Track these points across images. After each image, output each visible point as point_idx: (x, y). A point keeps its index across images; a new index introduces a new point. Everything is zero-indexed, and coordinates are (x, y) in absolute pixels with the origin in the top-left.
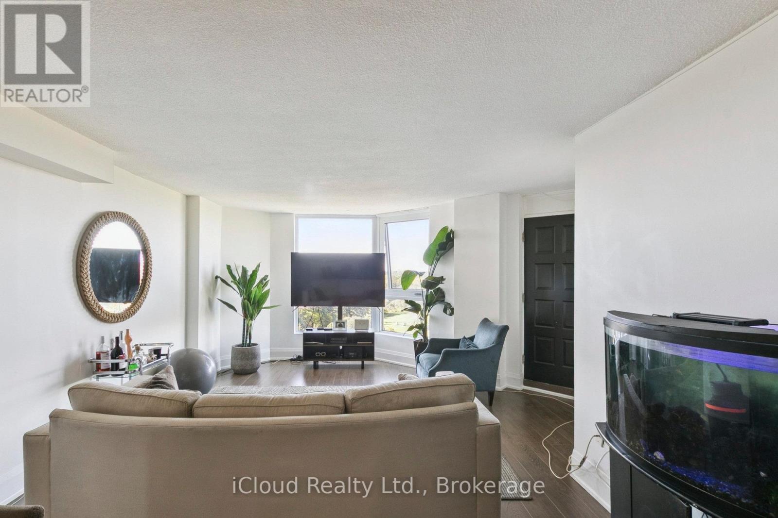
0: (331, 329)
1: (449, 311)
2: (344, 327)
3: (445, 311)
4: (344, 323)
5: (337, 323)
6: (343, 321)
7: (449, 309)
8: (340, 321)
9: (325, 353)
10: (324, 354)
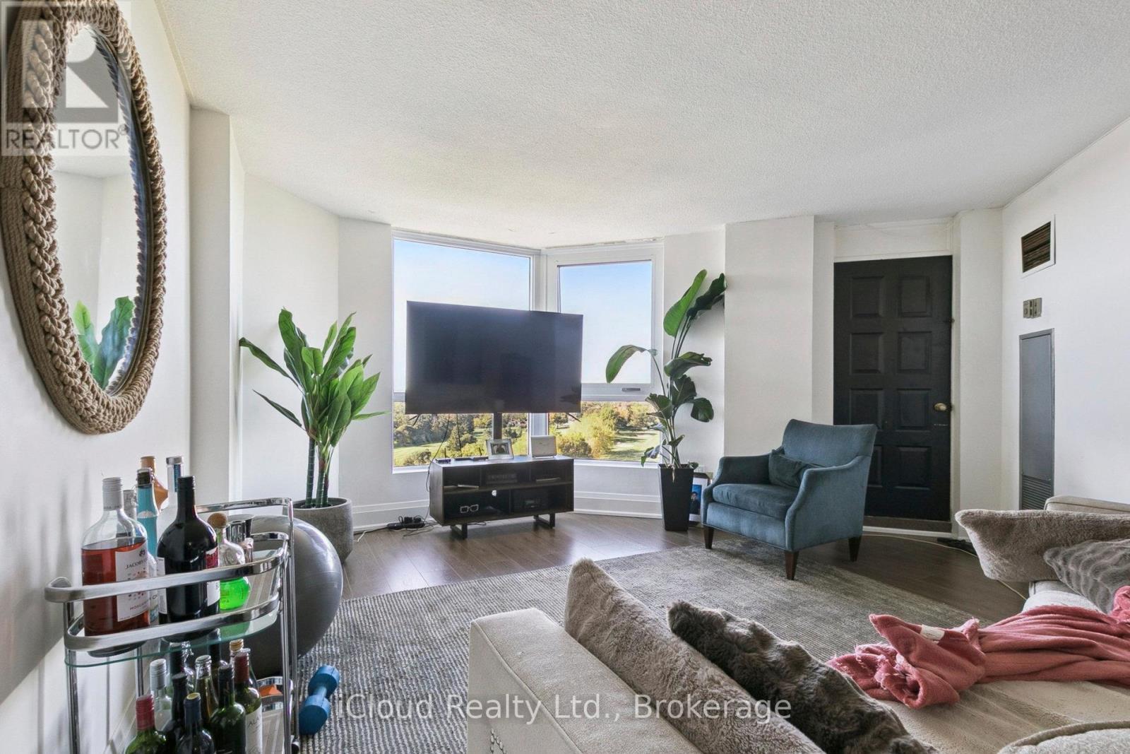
0: (485, 459)
1: (700, 416)
2: (508, 453)
3: (694, 415)
4: (505, 444)
5: (493, 445)
6: (504, 442)
7: (703, 411)
8: (498, 442)
9: (477, 505)
10: (475, 508)
